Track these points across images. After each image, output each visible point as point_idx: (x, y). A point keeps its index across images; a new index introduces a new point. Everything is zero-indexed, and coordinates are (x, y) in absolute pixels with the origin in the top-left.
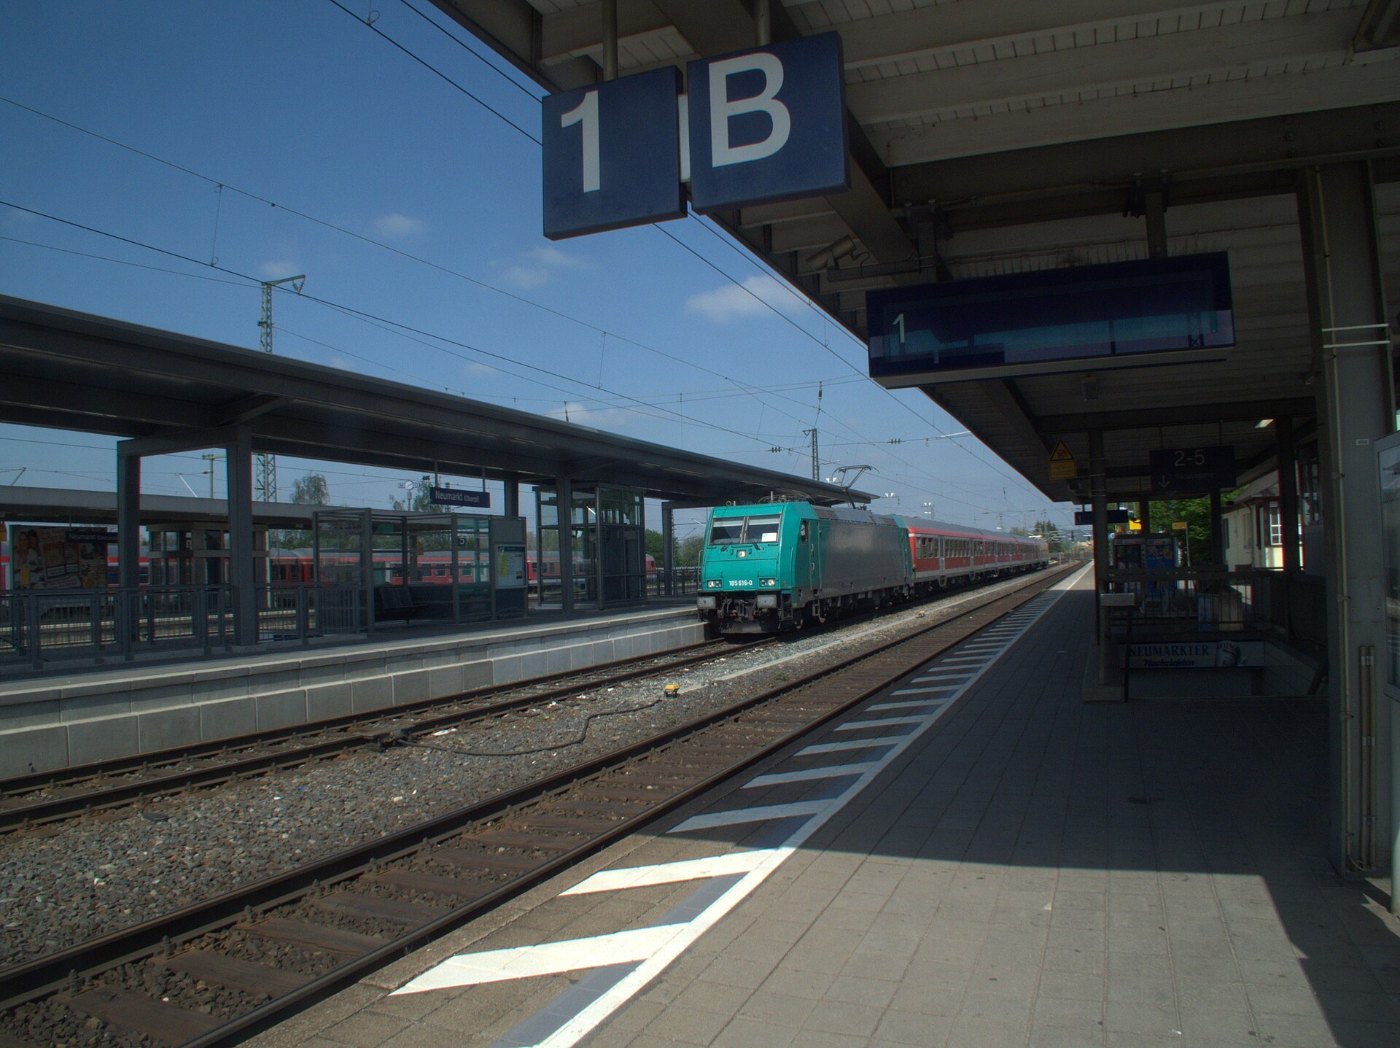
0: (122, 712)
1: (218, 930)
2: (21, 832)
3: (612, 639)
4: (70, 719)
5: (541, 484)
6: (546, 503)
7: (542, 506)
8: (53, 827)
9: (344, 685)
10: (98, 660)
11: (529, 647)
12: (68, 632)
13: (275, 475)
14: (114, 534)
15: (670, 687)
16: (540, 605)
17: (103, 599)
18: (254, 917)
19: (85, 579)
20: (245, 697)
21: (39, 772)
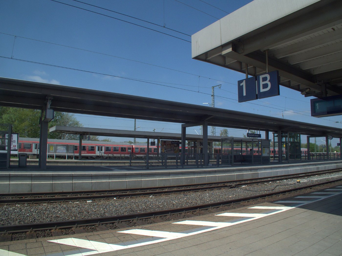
0: (181, 177)
1: (193, 211)
2: (162, 195)
3: (289, 169)
4: (171, 177)
5: (275, 132)
6: (276, 136)
7: (275, 137)
8: (168, 195)
9: (225, 175)
10: (177, 167)
11: (268, 170)
12: (171, 162)
13: (215, 130)
14: (181, 142)
15: (298, 180)
16: (274, 161)
17: (178, 155)
18: (199, 210)
19: (175, 151)
20: (205, 176)
21: (165, 186)
